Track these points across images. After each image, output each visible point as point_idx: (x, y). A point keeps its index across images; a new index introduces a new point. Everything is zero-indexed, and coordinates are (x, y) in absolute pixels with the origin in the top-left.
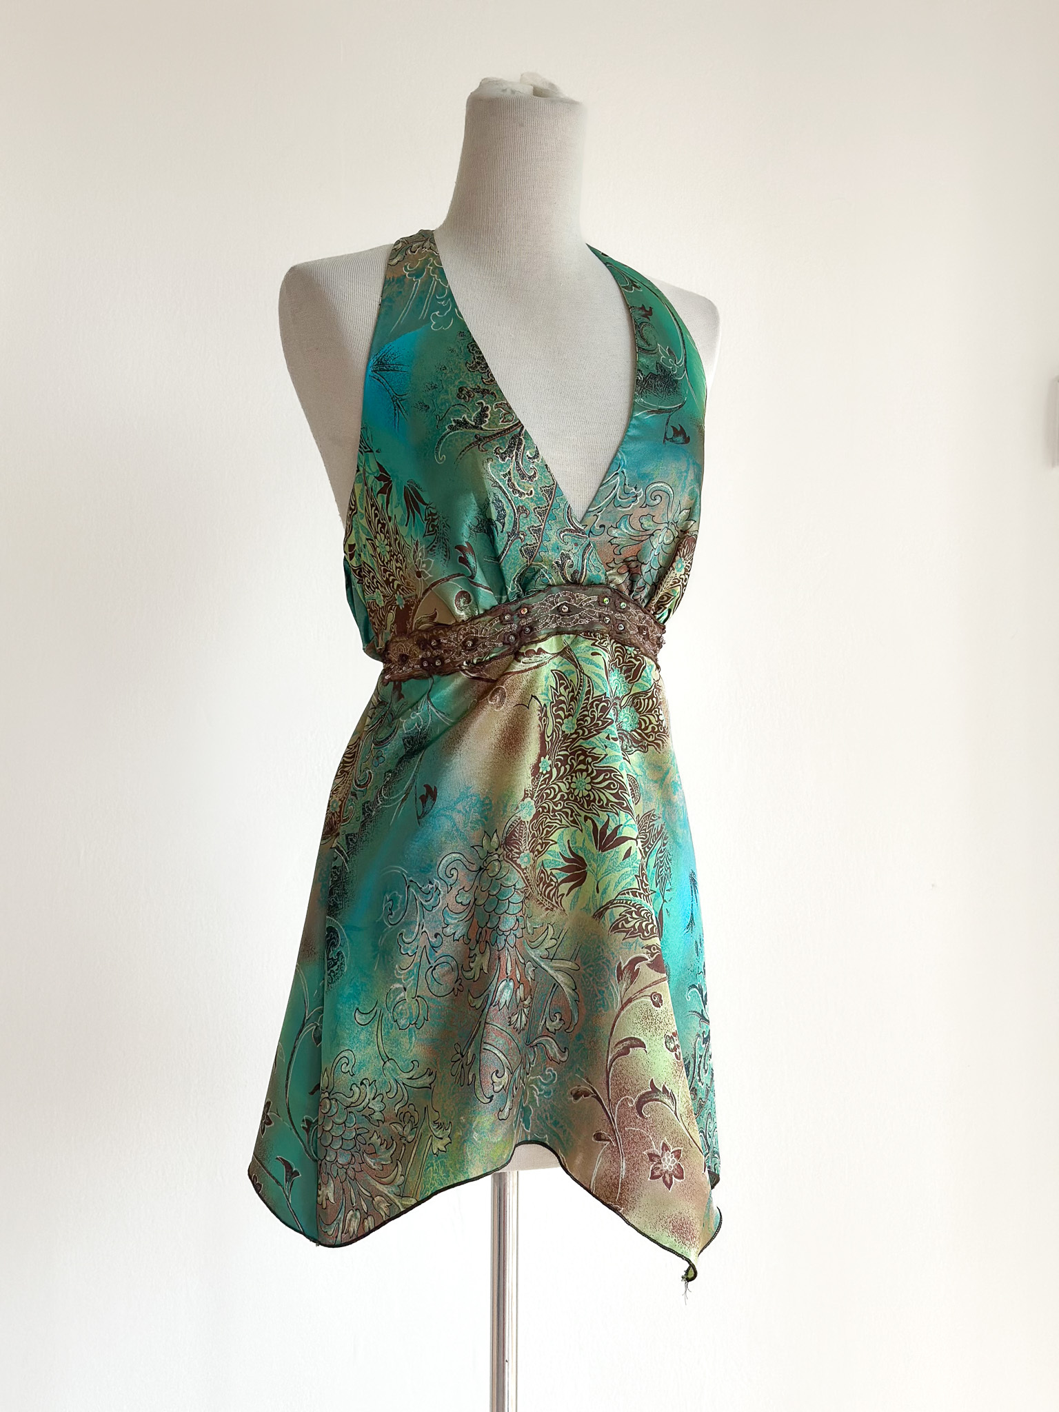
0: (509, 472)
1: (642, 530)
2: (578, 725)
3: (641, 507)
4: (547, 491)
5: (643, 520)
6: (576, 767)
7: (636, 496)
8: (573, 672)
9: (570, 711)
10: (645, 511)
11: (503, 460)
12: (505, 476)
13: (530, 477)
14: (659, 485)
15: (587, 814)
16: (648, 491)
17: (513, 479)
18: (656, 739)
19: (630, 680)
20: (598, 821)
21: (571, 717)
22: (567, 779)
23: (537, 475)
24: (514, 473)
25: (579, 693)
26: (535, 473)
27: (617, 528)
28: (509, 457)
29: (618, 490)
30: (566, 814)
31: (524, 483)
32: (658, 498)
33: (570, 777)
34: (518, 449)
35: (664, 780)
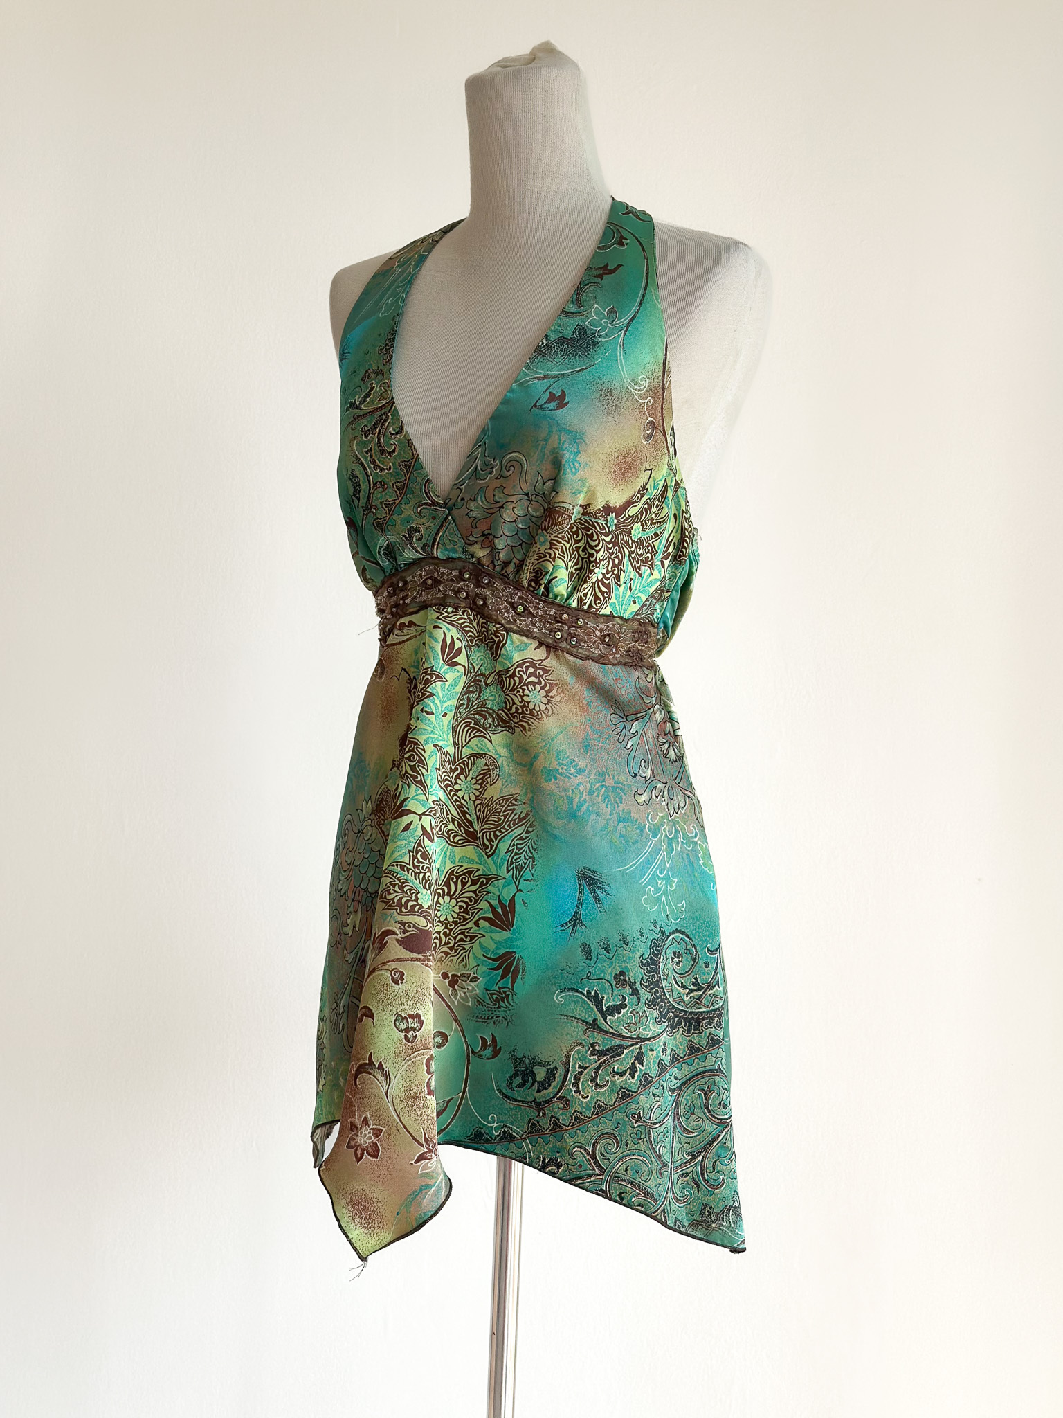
0: (371, 449)
1: (493, 502)
3: (496, 479)
4: (406, 466)
5: (496, 493)
7: (493, 468)
10: (498, 483)
11: (366, 437)
12: (367, 452)
13: (389, 453)
14: (514, 454)
16: (503, 463)
17: (374, 455)
18: (521, 721)
19: (495, 657)
23: (397, 450)
24: (375, 450)
26: (395, 448)
27: (474, 500)
28: (372, 434)
29: (479, 462)
31: (384, 458)
32: (512, 468)
34: (381, 427)
35: (532, 765)
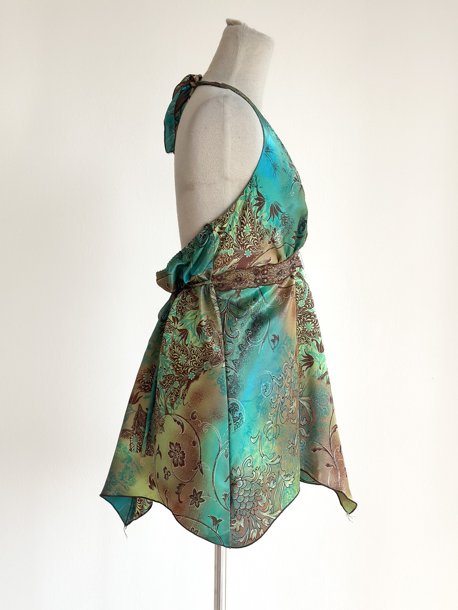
2: (306, 303)
6: (306, 320)
8: (302, 282)
9: (301, 298)
15: (313, 339)
20: (319, 341)
21: (301, 300)
22: (302, 325)
25: (305, 290)
30: (303, 339)
33: (303, 324)
